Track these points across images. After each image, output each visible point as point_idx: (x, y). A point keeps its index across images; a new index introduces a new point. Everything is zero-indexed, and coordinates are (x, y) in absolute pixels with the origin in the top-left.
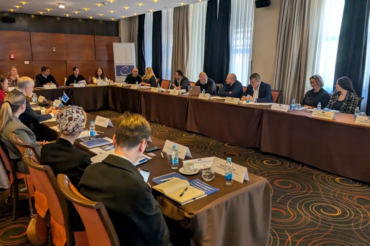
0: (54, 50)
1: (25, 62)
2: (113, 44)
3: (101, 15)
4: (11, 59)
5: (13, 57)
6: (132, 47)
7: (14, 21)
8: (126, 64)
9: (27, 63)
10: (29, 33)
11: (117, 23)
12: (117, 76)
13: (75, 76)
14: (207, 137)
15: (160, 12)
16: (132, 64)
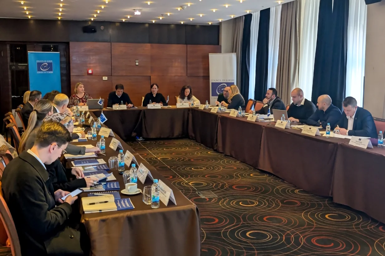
0: (137, 64)
1: (103, 77)
2: (209, 55)
3: (191, 19)
4: (88, 74)
5: (91, 72)
6: (233, 58)
7: (95, 31)
8: (224, 80)
9: (105, 78)
10: (110, 43)
11: (217, 28)
12: (212, 96)
13: (153, 95)
14: (281, 180)
15: (268, 10)
16: (232, 80)
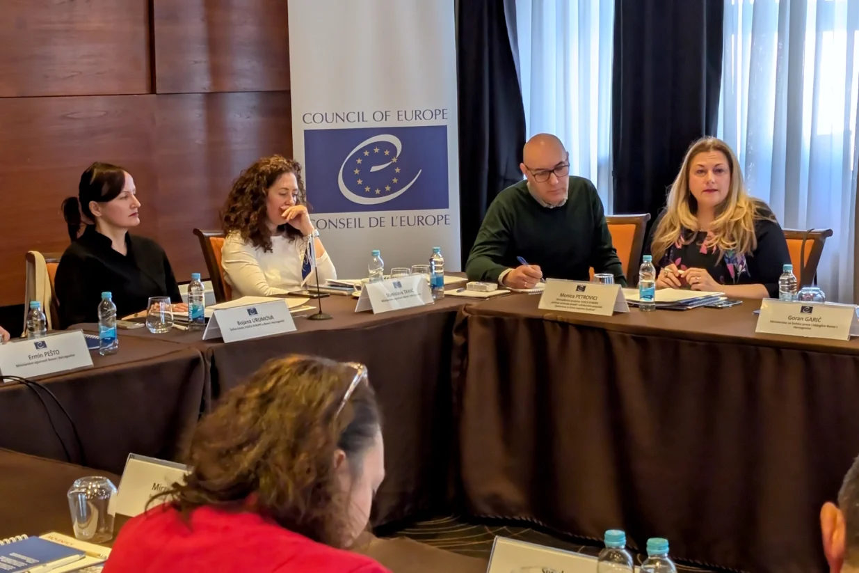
16: (434, 114)
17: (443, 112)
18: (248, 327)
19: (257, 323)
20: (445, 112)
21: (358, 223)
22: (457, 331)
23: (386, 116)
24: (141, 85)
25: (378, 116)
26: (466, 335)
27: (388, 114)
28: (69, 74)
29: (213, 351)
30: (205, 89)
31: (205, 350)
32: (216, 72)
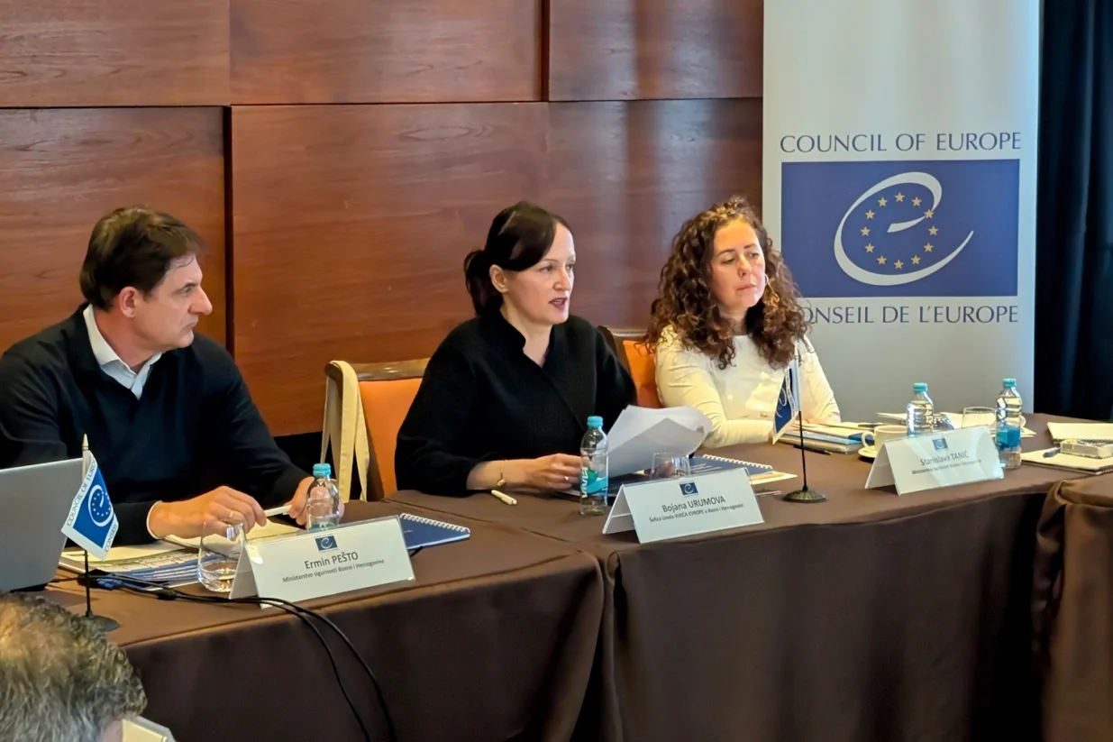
8: (916, 141)
16: (999, 141)
17: (1013, 137)
18: (681, 515)
19: (695, 509)
20: (1017, 137)
21: (864, 316)
22: (1044, 530)
23: (918, 142)
24: (526, 88)
25: (905, 142)
26: (1061, 538)
27: (921, 138)
28: (413, 69)
29: (619, 560)
30: (625, 94)
31: (605, 557)
32: (645, 66)
